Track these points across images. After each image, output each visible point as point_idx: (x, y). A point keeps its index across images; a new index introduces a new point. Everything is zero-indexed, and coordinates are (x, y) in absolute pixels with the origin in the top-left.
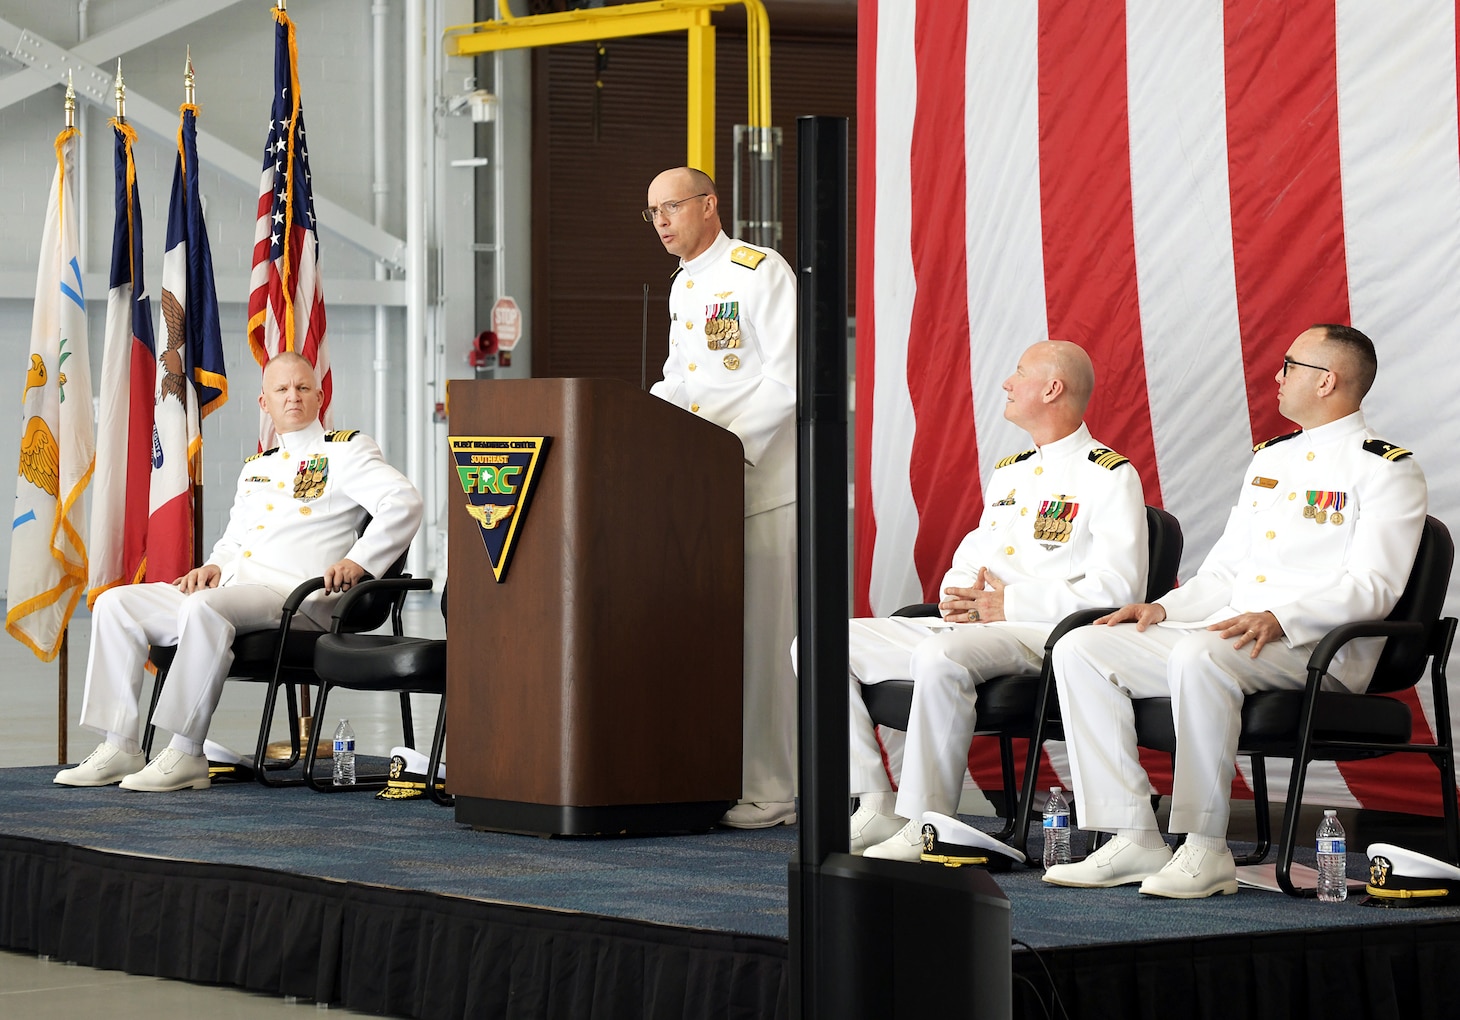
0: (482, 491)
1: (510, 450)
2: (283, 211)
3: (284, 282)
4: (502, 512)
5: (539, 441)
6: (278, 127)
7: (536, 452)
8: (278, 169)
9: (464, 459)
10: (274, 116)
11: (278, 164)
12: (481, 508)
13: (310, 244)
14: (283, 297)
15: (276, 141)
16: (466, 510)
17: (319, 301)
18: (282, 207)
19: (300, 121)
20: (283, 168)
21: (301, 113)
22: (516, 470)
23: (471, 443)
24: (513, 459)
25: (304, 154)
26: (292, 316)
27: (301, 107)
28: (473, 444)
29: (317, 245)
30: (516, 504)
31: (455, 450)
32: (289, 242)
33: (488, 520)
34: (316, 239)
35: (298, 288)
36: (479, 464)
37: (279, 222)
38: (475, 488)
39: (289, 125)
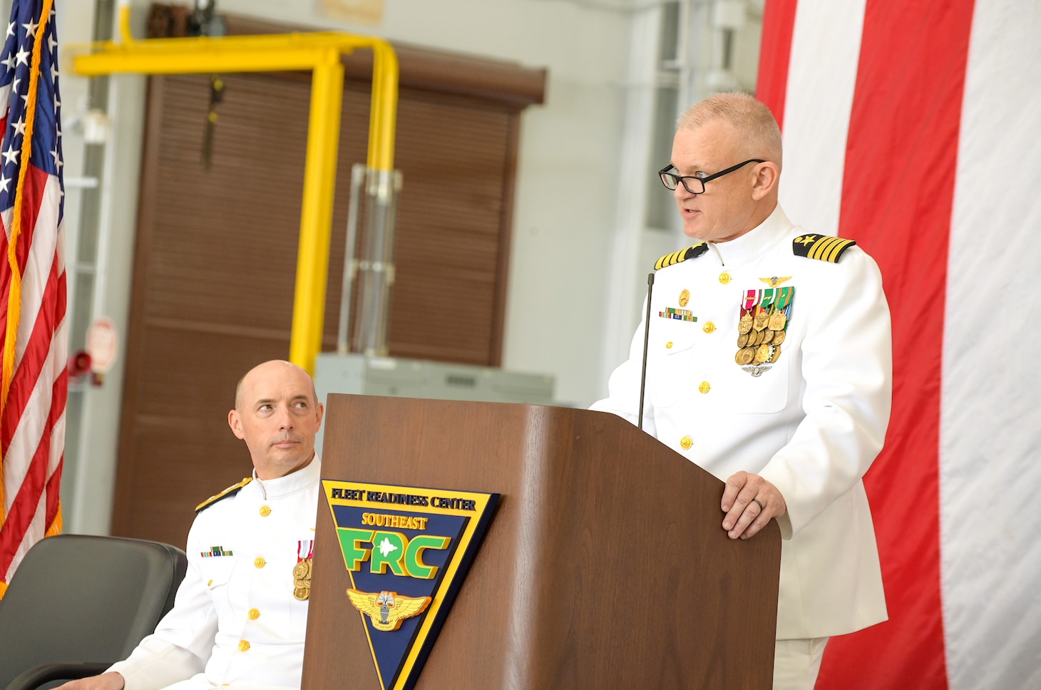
0: (377, 569)
1: (430, 509)
2: (18, 147)
3: (12, 242)
4: (411, 606)
5: (482, 501)
6: (20, 32)
7: (476, 517)
8: (15, 89)
9: (350, 517)
10: (15, 17)
11: (16, 82)
12: (374, 596)
13: (53, 196)
14: (8, 264)
15: (15, 51)
16: (347, 597)
17: (60, 273)
18: (17, 143)
19: (51, 28)
20: (23, 89)
21: (53, 17)
22: (439, 542)
23: (361, 492)
24: (434, 525)
25: (54, 73)
26: (18, 291)
27: (53, 8)
28: (365, 496)
29: (63, 198)
30: (433, 595)
31: (333, 502)
32: (25, 188)
33: (384, 616)
34: (62, 189)
35: (31, 253)
36: (375, 527)
37: (11, 162)
38: (365, 565)
39: (36, 30)
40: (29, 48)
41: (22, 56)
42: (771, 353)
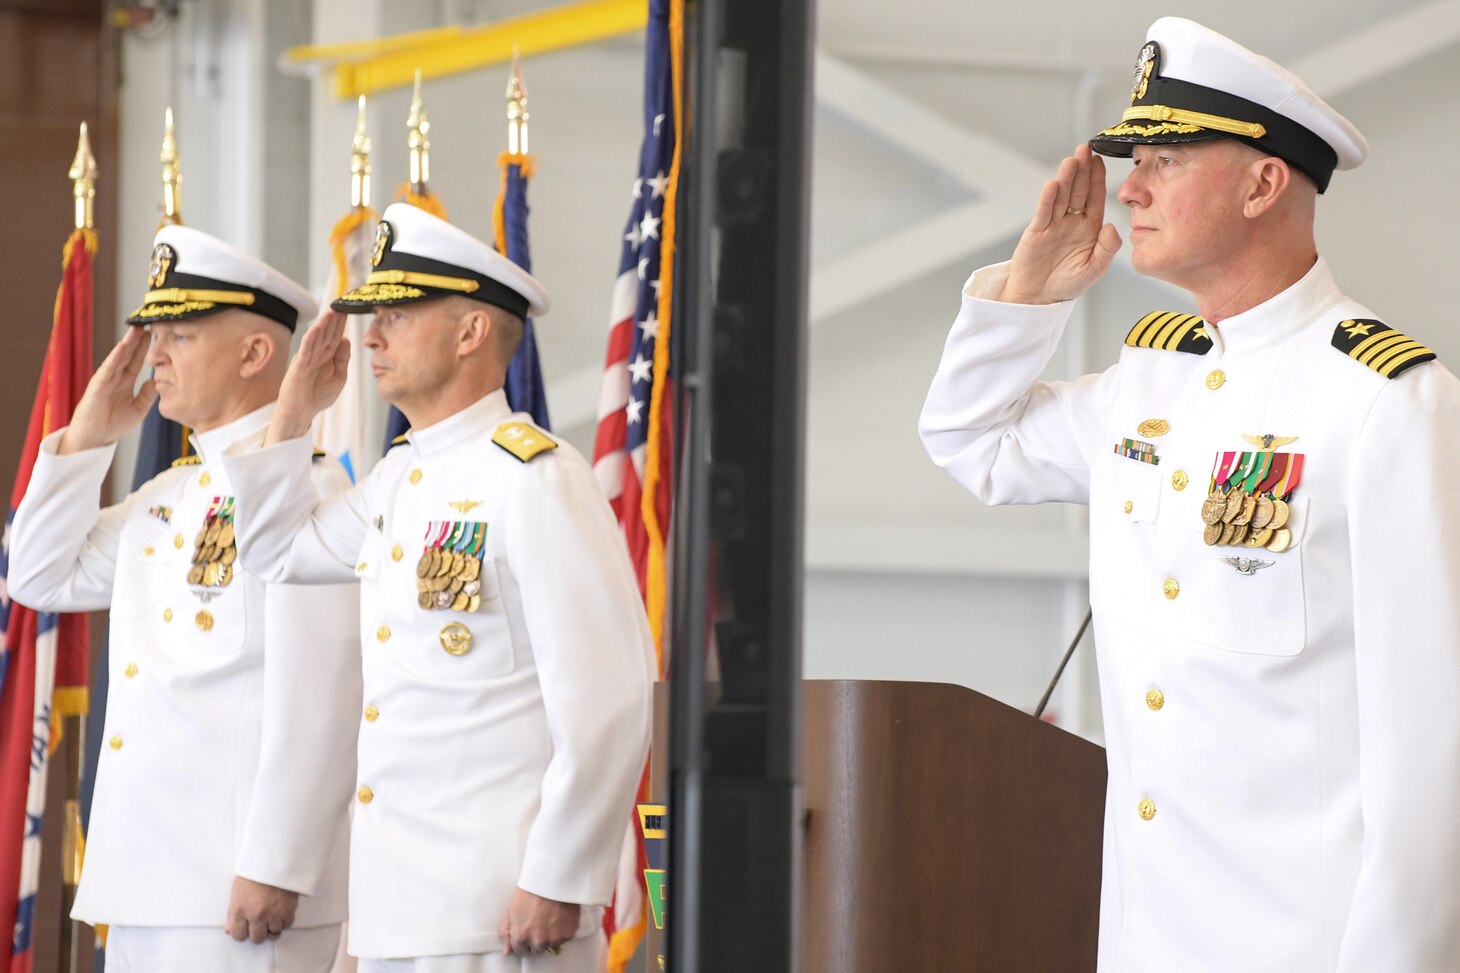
2: (650, 357)
3: (647, 494)
6: (648, 191)
8: (642, 274)
10: (642, 171)
11: (643, 263)
15: (638, 217)
18: (648, 349)
20: (653, 272)
37: (642, 378)
39: (667, 187)
40: (658, 212)
41: (649, 225)
42: (221, 573)
